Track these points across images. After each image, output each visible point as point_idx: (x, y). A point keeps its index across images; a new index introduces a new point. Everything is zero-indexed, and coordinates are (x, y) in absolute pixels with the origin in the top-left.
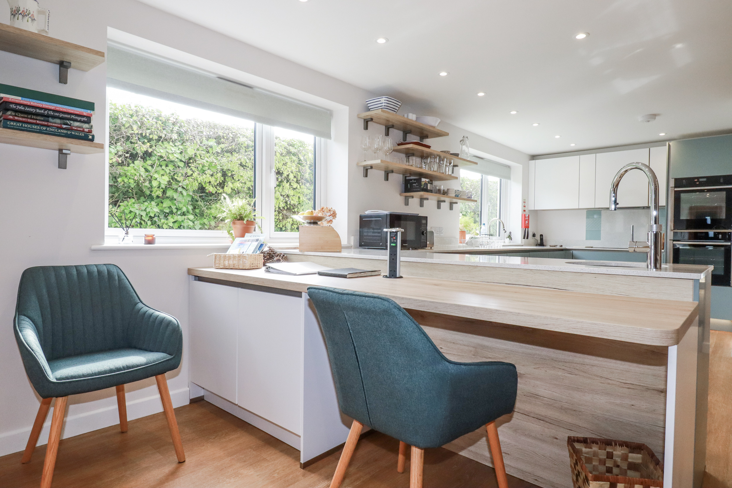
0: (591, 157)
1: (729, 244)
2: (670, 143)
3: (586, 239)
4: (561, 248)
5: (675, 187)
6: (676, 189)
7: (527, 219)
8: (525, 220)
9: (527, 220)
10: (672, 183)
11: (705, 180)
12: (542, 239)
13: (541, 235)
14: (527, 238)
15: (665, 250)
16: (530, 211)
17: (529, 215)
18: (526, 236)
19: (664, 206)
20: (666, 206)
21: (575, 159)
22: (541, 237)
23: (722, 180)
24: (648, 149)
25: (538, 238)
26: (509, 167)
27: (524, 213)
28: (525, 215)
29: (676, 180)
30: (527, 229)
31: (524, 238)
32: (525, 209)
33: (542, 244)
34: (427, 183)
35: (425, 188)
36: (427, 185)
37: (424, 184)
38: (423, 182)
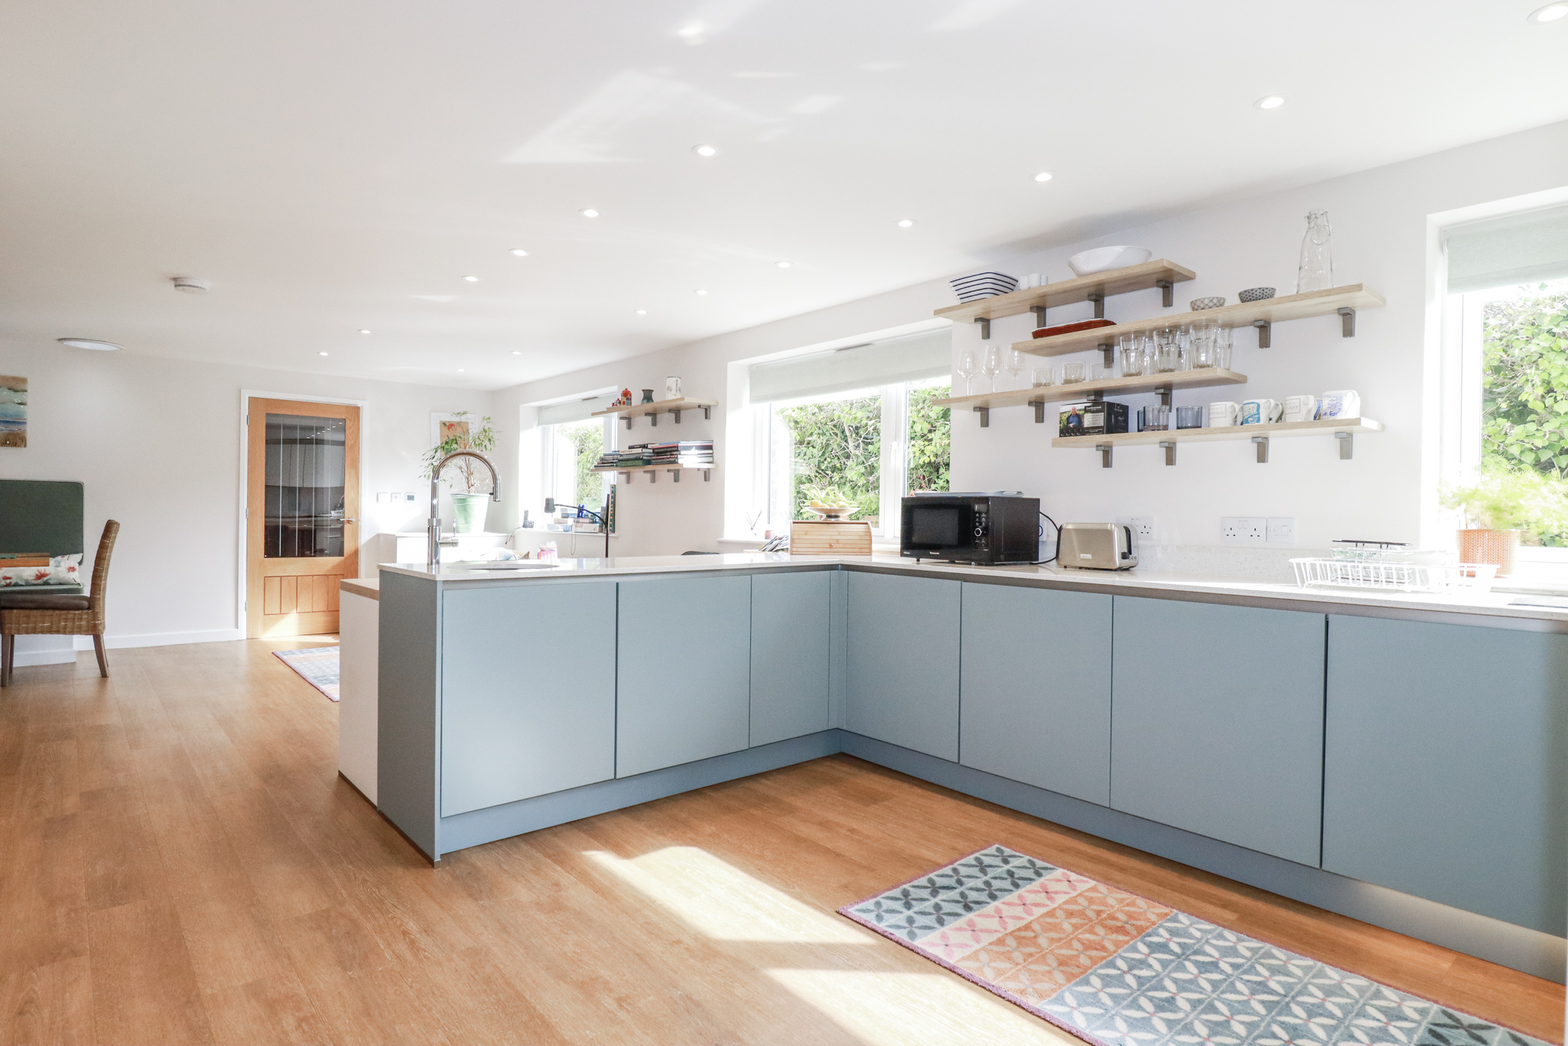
34: (1081, 413)
35: (1070, 428)
36: (1079, 418)
37: (1068, 419)
38: (1065, 415)
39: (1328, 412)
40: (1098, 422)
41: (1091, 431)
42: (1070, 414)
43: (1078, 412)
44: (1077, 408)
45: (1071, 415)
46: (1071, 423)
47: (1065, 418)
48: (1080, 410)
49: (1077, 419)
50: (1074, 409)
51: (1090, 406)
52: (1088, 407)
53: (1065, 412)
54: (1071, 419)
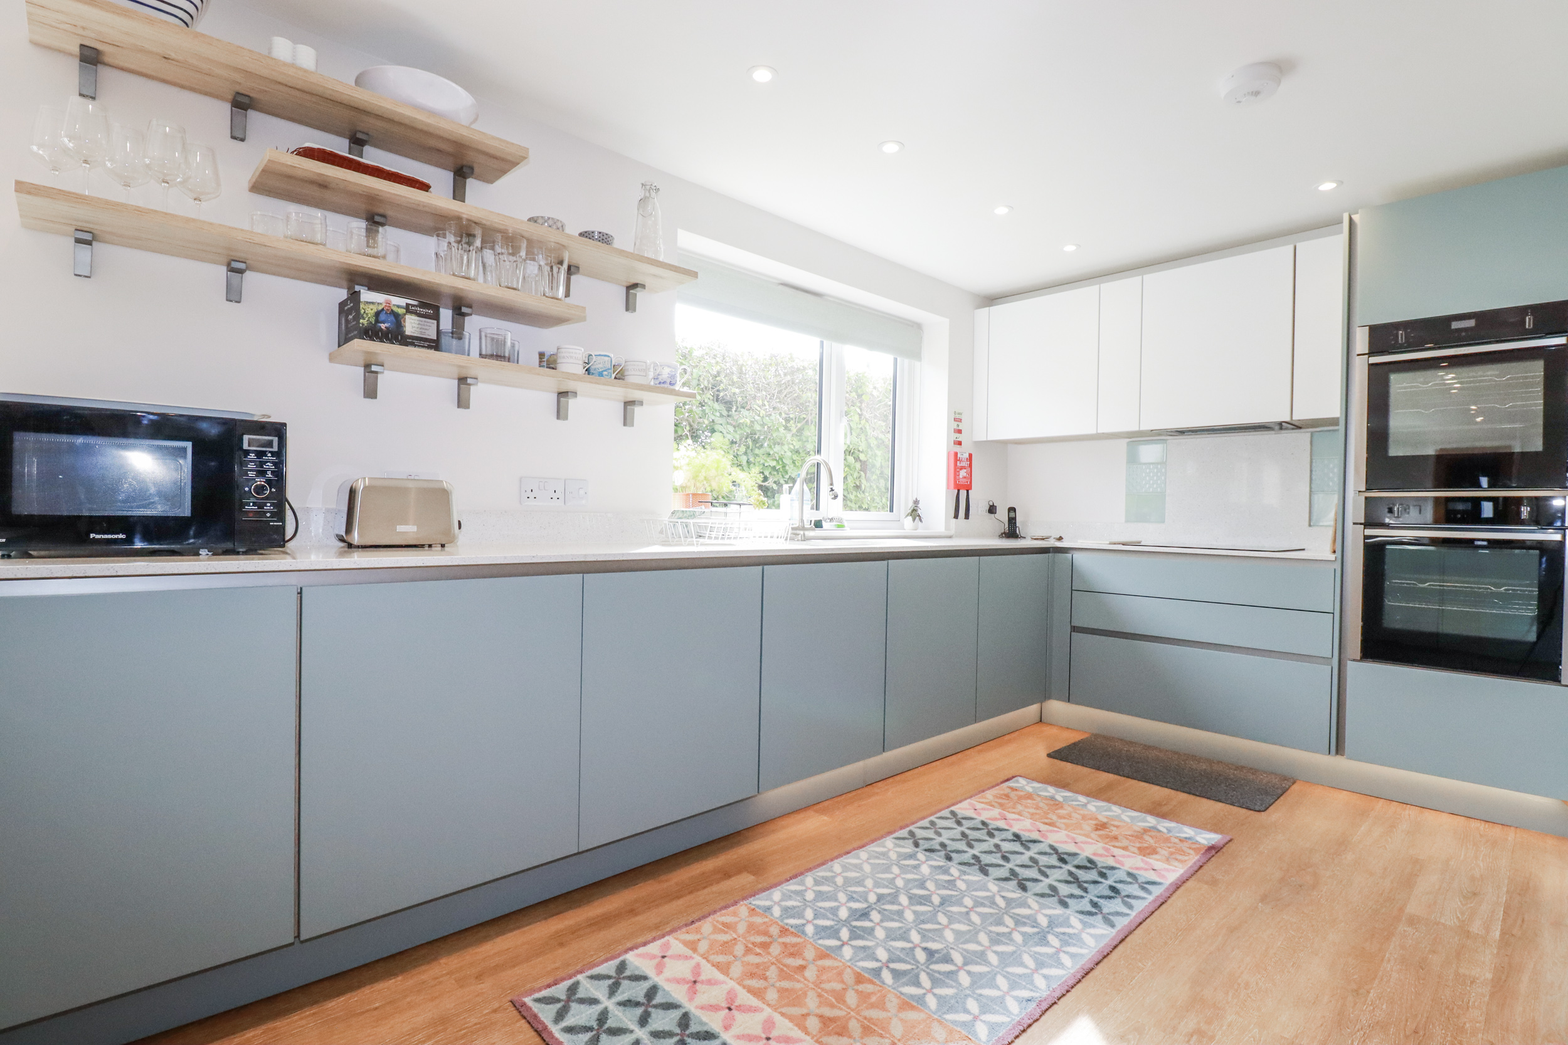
0: (1130, 284)
1: (1558, 537)
2: (1353, 217)
3: (1127, 521)
4: (1059, 544)
5: (1371, 353)
6: (1375, 360)
7: (965, 464)
8: (957, 469)
9: (962, 468)
10: (1361, 342)
11: (1471, 323)
12: (1012, 521)
13: (1012, 510)
14: (967, 516)
15: (1340, 557)
16: (979, 444)
17: (970, 455)
18: (961, 509)
19: (1334, 422)
20: (1342, 422)
21: (1088, 292)
22: (1012, 515)
23: (1529, 322)
24: (1291, 247)
25: (1002, 515)
26: (917, 327)
27: (957, 448)
28: (956, 454)
29: (1377, 331)
30: (963, 493)
31: (956, 517)
32: (960, 438)
33: (1012, 532)
34: (401, 311)
35: (381, 329)
36: (398, 319)
37: (377, 314)
38: (371, 306)
39: (668, 381)
40: (427, 332)
41: (416, 342)
42: (380, 308)
43: (395, 309)
44: (393, 303)
45: (383, 309)
46: (383, 322)
47: (373, 312)
48: (398, 306)
49: (392, 318)
50: (388, 303)
51: (416, 306)
52: (413, 306)
53: (373, 303)
54: (382, 317)
